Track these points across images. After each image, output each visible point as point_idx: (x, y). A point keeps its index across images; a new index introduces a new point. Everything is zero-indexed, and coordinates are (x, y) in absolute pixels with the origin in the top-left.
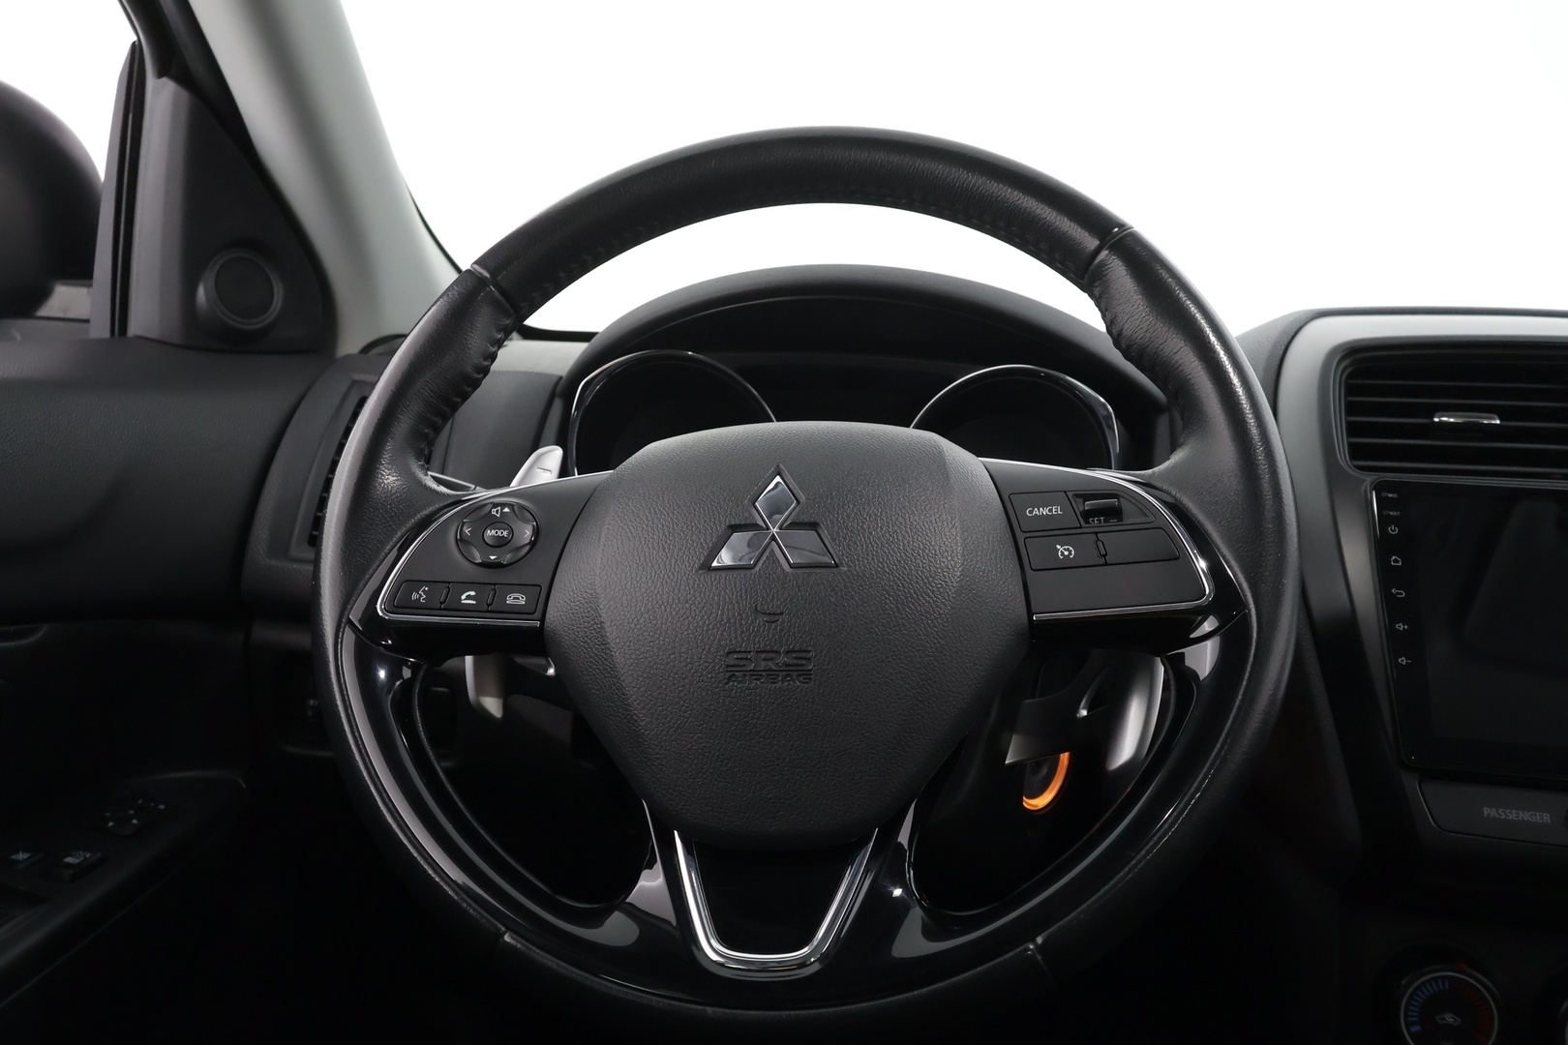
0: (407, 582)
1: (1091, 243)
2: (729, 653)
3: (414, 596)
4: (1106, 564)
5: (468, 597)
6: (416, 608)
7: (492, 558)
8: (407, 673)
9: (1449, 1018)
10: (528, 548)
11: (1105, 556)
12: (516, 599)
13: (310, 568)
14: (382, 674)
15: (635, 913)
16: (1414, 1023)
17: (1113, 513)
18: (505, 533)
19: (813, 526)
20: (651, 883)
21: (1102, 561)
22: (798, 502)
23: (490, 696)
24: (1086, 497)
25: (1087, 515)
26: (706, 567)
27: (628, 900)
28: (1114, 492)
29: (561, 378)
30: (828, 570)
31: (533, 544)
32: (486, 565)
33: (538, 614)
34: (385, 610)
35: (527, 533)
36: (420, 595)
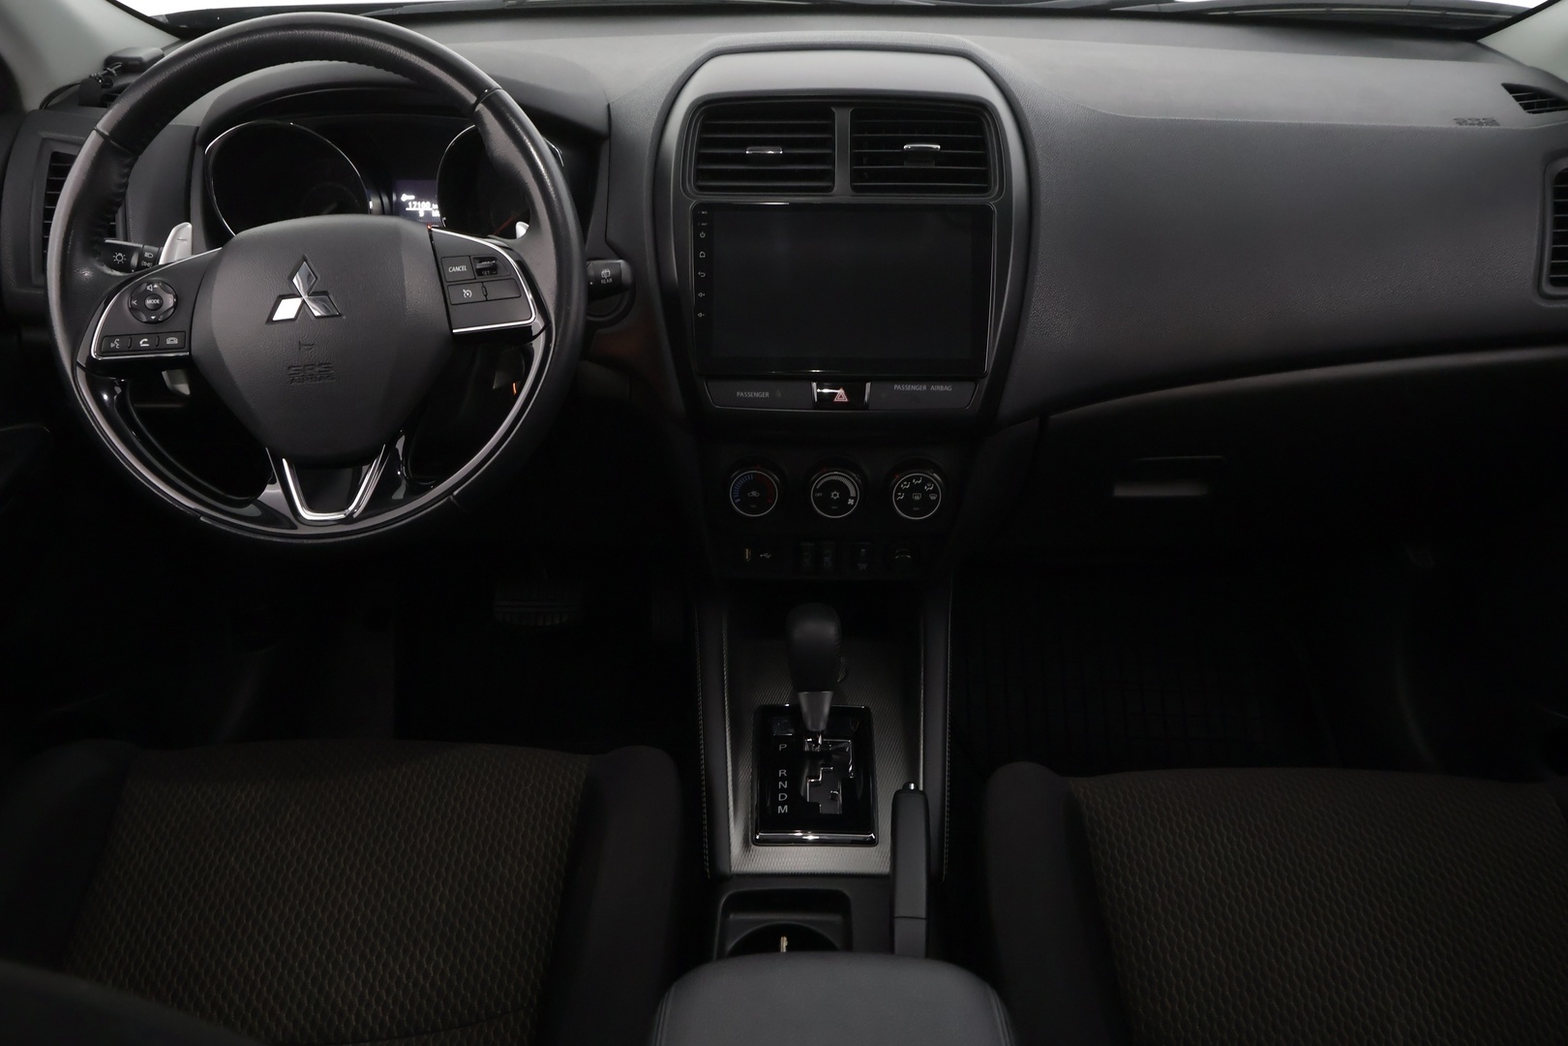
0: (106, 337)
1: (472, 98)
2: (289, 368)
3: (112, 345)
4: (487, 300)
5: (144, 343)
6: (114, 352)
7: (153, 317)
8: (118, 390)
9: (754, 493)
10: (172, 310)
11: (486, 296)
12: (172, 341)
13: (42, 292)
14: (105, 397)
15: (262, 506)
16: (737, 498)
17: (493, 269)
18: (158, 301)
19: (325, 293)
20: (272, 492)
21: (484, 299)
22: (317, 278)
23: (182, 383)
24: (482, 260)
25: (480, 272)
26: (270, 320)
27: (259, 498)
28: (493, 257)
29: (198, 128)
30: (335, 319)
31: (176, 305)
32: (150, 322)
33: (186, 348)
34: (98, 355)
35: (170, 300)
36: (116, 344)
